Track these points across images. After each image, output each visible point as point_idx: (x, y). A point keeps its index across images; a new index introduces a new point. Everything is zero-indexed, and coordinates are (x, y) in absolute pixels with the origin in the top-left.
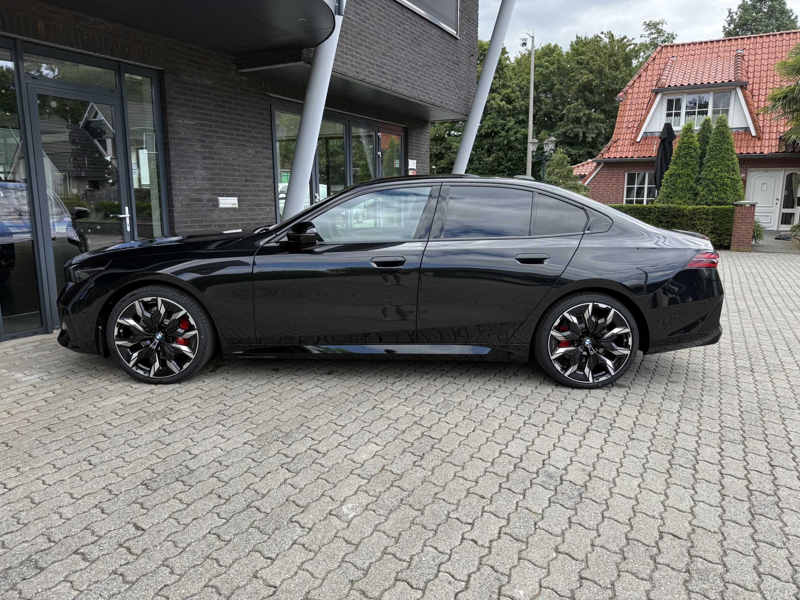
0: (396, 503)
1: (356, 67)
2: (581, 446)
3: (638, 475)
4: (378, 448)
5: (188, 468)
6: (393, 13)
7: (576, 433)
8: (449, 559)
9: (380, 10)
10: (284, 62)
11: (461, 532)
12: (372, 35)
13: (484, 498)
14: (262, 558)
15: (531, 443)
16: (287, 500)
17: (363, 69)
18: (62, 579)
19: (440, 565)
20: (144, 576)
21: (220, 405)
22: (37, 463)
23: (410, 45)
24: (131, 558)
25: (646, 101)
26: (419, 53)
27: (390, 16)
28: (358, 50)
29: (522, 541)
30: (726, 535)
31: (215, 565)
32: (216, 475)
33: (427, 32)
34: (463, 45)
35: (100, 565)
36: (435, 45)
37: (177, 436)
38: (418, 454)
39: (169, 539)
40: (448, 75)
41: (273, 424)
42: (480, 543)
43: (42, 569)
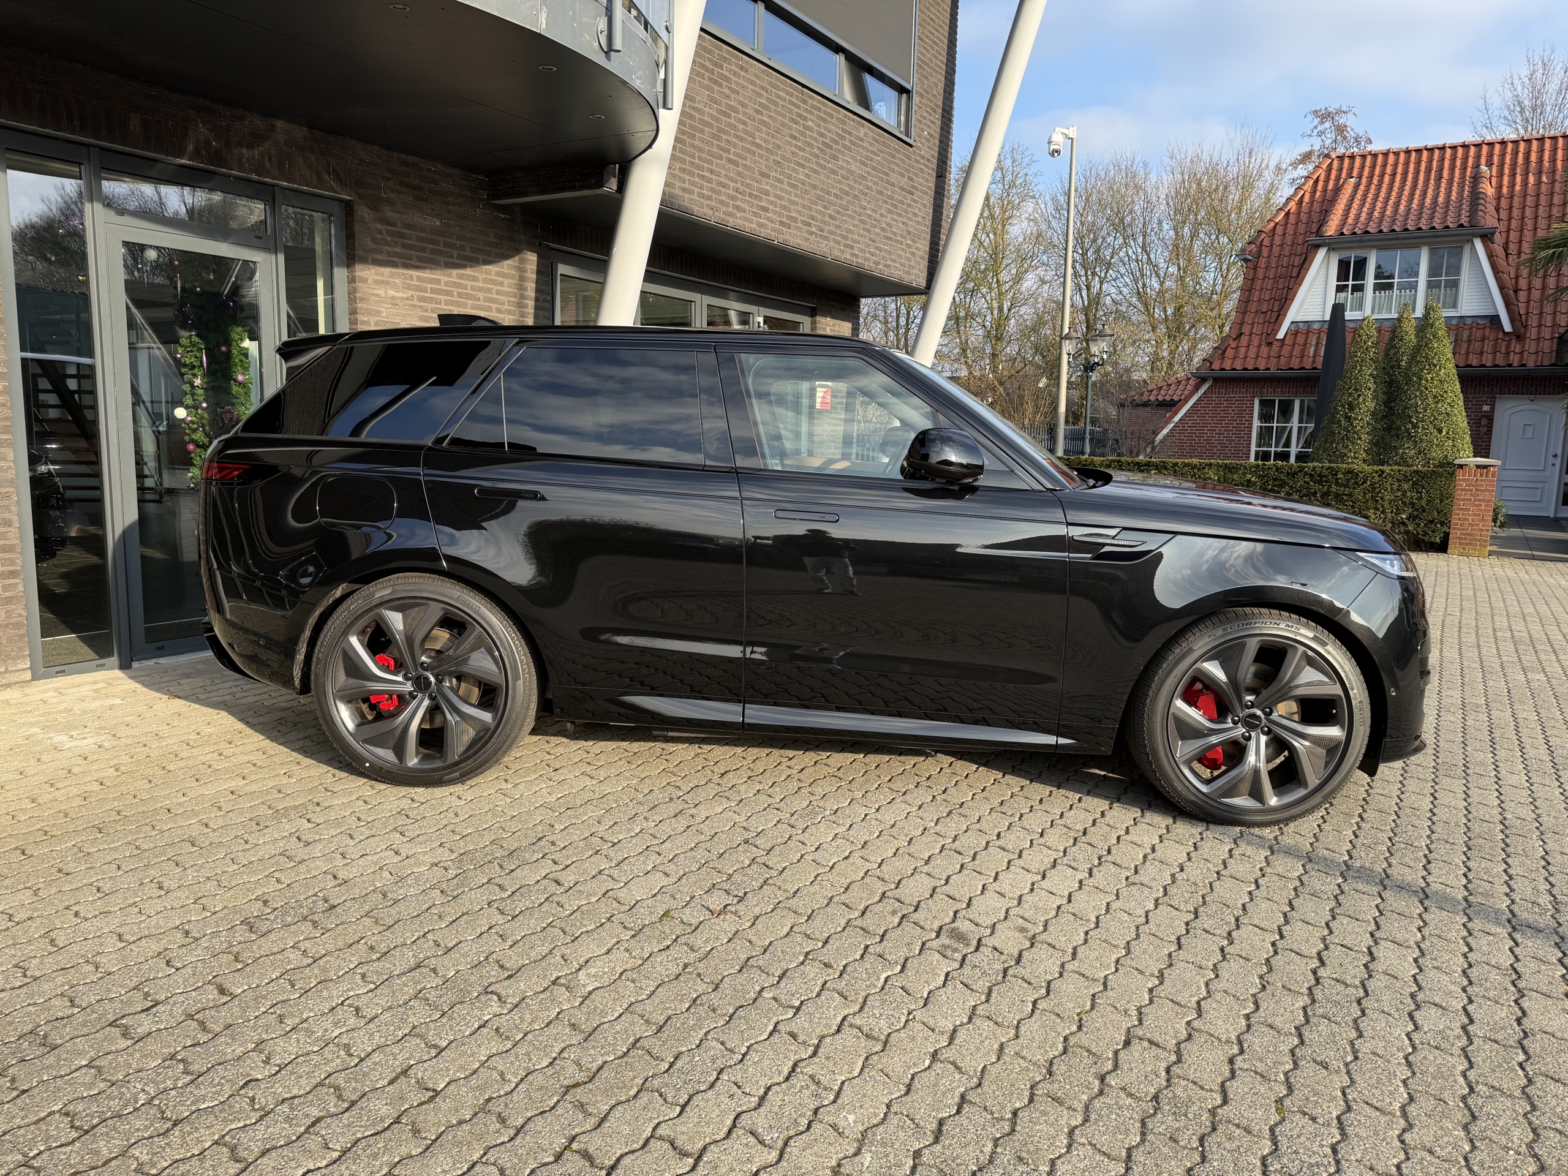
0: (676, 971)
1: (709, 198)
2: (1032, 890)
3: (1123, 944)
4: (666, 881)
5: (326, 901)
6: (784, 100)
7: (1031, 868)
8: (742, 1060)
9: (759, 95)
10: (573, 188)
11: (775, 1020)
12: (741, 139)
13: (831, 967)
14: (423, 1045)
15: (943, 882)
16: (487, 959)
17: (722, 202)
18: (84, 1063)
19: (722, 1070)
20: (220, 1064)
21: (404, 801)
22: (70, 882)
23: (817, 157)
24: (203, 1038)
25: (1297, 261)
26: (833, 172)
27: (776, 104)
28: (714, 168)
29: (877, 1039)
30: (1245, 1046)
31: (342, 1053)
32: (372, 914)
33: (850, 134)
34: (923, 157)
35: (151, 1045)
36: (867, 157)
37: (317, 850)
38: (736, 893)
39: (272, 1010)
40: (890, 212)
41: (488, 838)
42: (801, 1039)
43: (54, 1048)
